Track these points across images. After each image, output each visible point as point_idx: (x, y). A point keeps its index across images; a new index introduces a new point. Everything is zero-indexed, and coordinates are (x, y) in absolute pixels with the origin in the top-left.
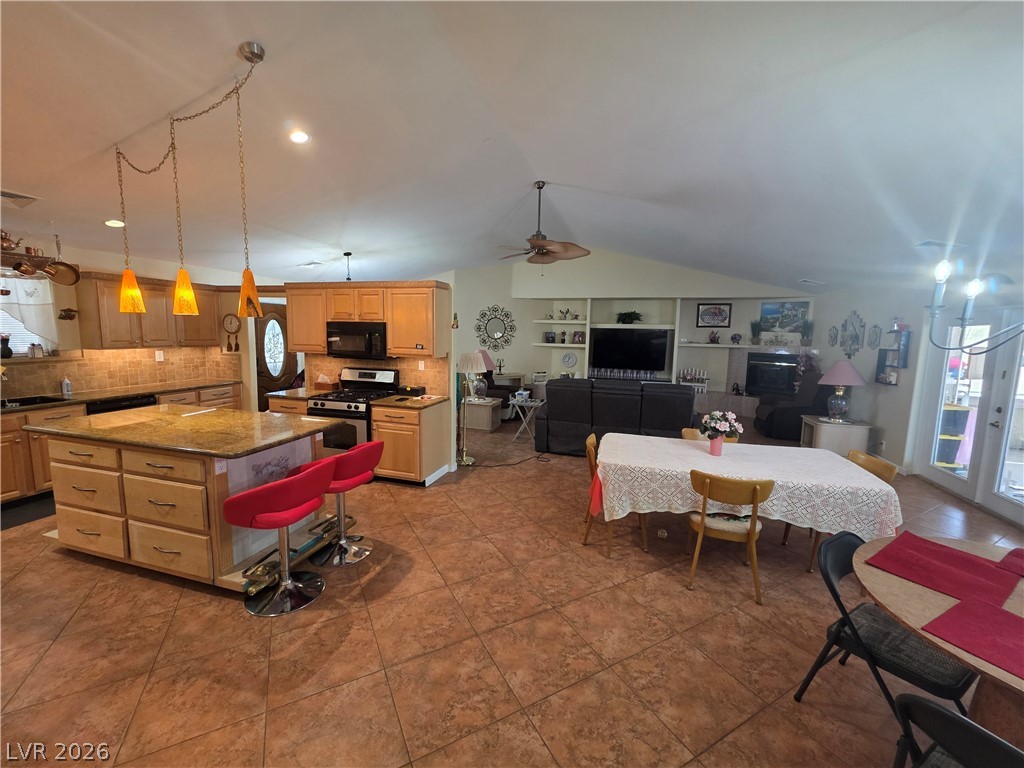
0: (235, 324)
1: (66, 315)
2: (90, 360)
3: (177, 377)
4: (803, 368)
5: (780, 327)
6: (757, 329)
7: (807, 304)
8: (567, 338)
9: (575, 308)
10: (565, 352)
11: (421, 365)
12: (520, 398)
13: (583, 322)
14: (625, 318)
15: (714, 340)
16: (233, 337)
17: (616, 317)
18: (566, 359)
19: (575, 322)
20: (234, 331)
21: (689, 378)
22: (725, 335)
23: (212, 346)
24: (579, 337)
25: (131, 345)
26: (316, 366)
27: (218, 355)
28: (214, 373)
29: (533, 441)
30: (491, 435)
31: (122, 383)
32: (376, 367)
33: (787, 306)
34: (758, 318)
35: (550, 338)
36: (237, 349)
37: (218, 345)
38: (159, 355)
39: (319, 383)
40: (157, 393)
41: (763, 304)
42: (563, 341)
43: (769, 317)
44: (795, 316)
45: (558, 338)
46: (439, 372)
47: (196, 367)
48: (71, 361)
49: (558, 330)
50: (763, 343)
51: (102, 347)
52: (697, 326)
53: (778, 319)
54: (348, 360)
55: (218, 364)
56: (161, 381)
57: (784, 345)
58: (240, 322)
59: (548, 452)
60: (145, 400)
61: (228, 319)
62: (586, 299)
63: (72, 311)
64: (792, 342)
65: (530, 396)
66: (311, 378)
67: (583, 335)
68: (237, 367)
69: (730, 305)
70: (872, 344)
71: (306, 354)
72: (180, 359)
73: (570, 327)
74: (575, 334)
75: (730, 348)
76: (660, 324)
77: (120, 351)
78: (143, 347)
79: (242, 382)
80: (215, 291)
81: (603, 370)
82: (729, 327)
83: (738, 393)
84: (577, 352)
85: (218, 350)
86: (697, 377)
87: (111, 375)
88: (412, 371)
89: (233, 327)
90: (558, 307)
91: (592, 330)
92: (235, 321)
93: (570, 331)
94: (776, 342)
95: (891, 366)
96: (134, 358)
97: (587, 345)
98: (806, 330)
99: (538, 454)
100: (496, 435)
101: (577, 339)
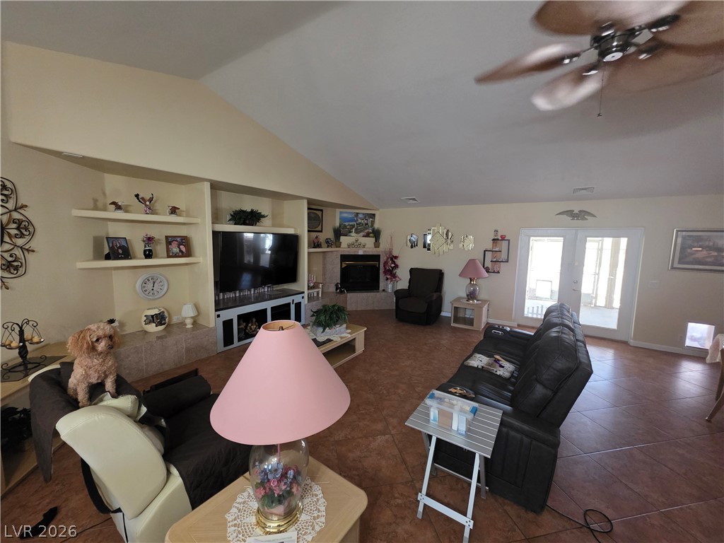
4: (392, 265)
5: (356, 233)
6: (337, 234)
7: (374, 215)
10: (144, 275)
15: (317, 245)
18: (151, 285)
19: (172, 218)
24: (178, 246)
33: (360, 216)
34: (338, 225)
35: (119, 251)
41: (341, 213)
42: (148, 255)
43: (347, 224)
44: (367, 224)
45: (136, 249)
49: (132, 234)
50: (345, 246)
53: (353, 226)
64: (367, 244)
69: (322, 210)
70: (466, 247)
82: (321, 231)
83: (341, 292)
91: (213, 233)
94: (357, 245)
101: (176, 250)
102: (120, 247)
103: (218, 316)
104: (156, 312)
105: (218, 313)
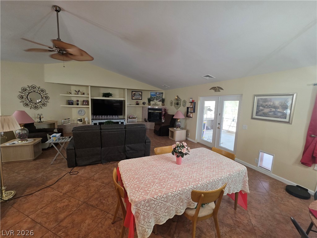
4: (164, 113)
5: (156, 100)
6: (149, 100)
7: (163, 93)
8: (79, 103)
9: (82, 90)
10: (79, 109)
12: (54, 138)
13: (87, 96)
14: (106, 95)
15: (137, 104)
17: (102, 95)
18: (80, 112)
19: (83, 96)
21: (131, 117)
22: (141, 102)
24: (86, 102)
29: (66, 161)
30: (34, 163)
33: (158, 93)
34: (150, 97)
35: (70, 103)
41: (151, 93)
42: (78, 104)
43: (153, 97)
44: (160, 97)
45: (74, 103)
49: (74, 99)
50: (151, 105)
52: (132, 99)
53: (155, 97)
57: (157, 105)
59: (76, 166)
62: (88, 86)
64: (159, 105)
65: (62, 135)
67: (88, 102)
69: (142, 92)
70: (184, 106)
73: (81, 98)
74: (84, 101)
75: (142, 107)
76: (120, 98)
81: (98, 116)
82: (141, 99)
83: (146, 121)
84: (85, 109)
86: (133, 117)
90: (73, 89)
91: (91, 99)
93: (81, 100)
94: (155, 105)
95: (191, 112)
97: (90, 106)
98: (163, 101)
99: (69, 170)
100: (38, 162)
101: (85, 104)
102: (71, 102)
103: (92, 122)
104: (80, 118)
105: (92, 121)
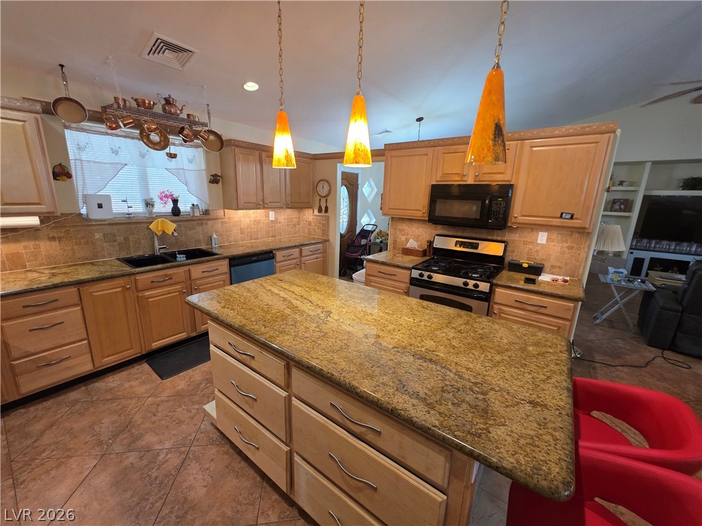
0: (326, 188)
1: (214, 180)
2: (229, 218)
3: (283, 233)
11: (542, 237)
16: (323, 201)
17: (678, 183)
20: (325, 195)
23: (305, 208)
24: (620, 205)
25: (257, 207)
26: (401, 230)
27: (310, 215)
28: (307, 230)
31: (249, 238)
32: (477, 236)
36: (326, 211)
37: (311, 208)
38: (272, 215)
39: (407, 249)
40: (275, 250)
46: (570, 248)
47: (295, 225)
48: (217, 219)
51: (238, 208)
54: (440, 227)
55: (310, 223)
56: (272, 237)
58: (330, 186)
59: (671, 350)
60: (267, 256)
61: (321, 184)
63: (218, 176)
66: (395, 242)
67: (627, 203)
68: (326, 226)
71: (392, 218)
72: (285, 219)
74: (615, 201)
77: (248, 211)
78: (264, 208)
79: (328, 240)
80: (311, 159)
85: (310, 211)
87: (242, 232)
88: (525, 243)
89: (324, 192)
91: (643, 196)
92: (326, 186)
96: (257, 217)
97: (636, 214)
101: (616, 207)
103: (631, 253)
105: (631, 250)
